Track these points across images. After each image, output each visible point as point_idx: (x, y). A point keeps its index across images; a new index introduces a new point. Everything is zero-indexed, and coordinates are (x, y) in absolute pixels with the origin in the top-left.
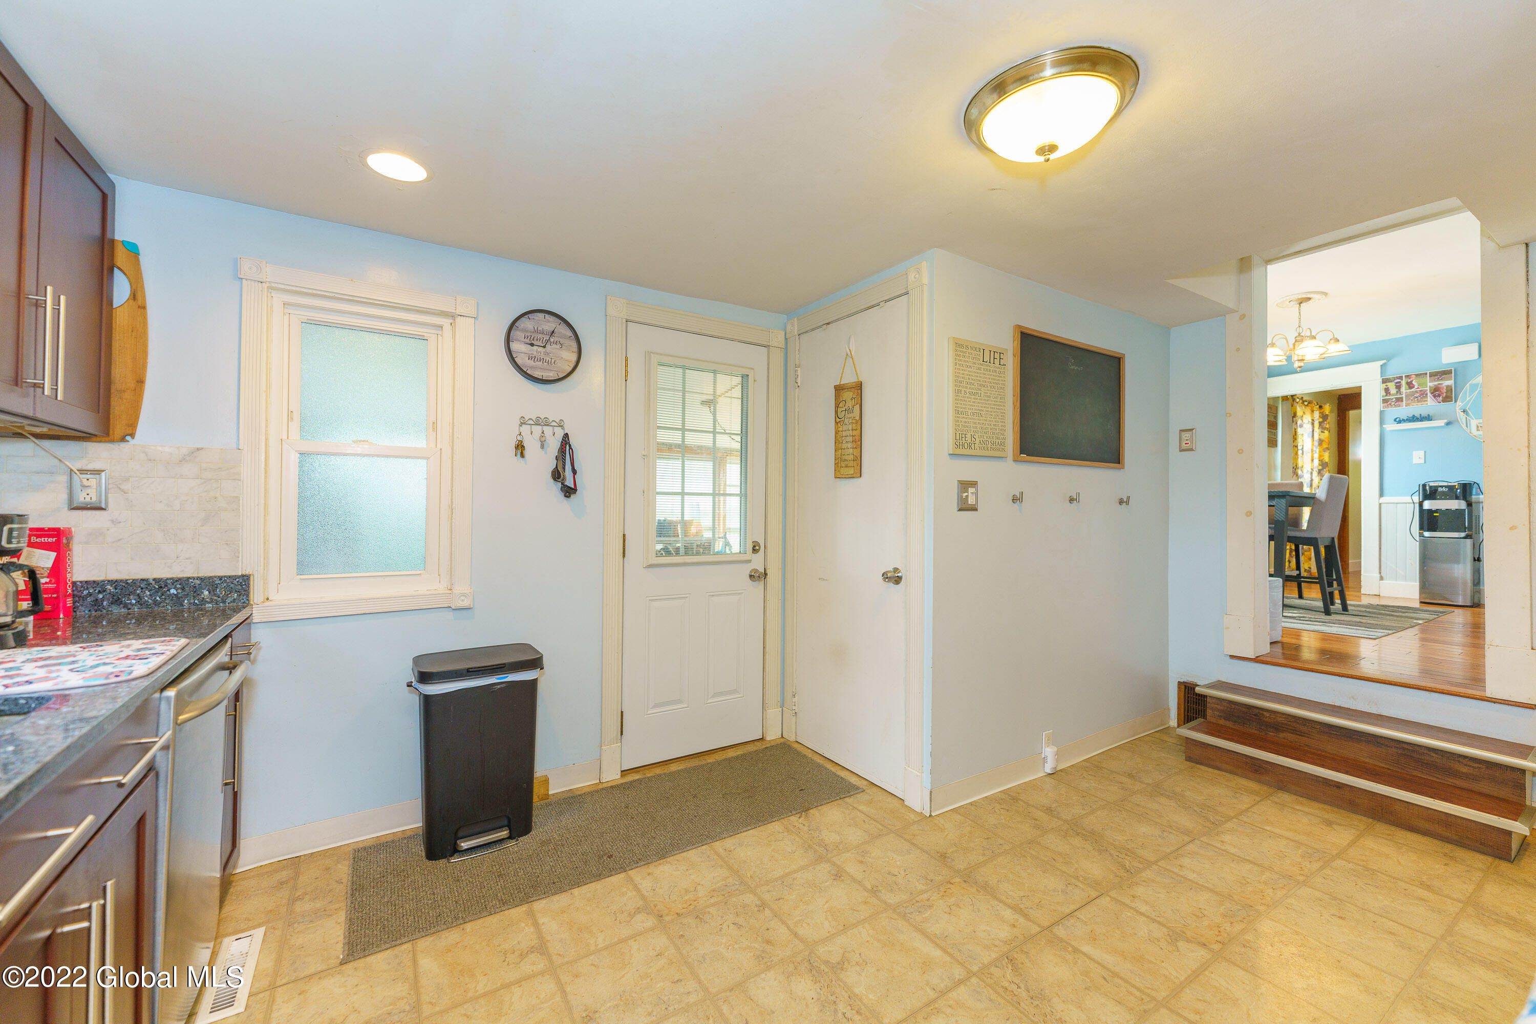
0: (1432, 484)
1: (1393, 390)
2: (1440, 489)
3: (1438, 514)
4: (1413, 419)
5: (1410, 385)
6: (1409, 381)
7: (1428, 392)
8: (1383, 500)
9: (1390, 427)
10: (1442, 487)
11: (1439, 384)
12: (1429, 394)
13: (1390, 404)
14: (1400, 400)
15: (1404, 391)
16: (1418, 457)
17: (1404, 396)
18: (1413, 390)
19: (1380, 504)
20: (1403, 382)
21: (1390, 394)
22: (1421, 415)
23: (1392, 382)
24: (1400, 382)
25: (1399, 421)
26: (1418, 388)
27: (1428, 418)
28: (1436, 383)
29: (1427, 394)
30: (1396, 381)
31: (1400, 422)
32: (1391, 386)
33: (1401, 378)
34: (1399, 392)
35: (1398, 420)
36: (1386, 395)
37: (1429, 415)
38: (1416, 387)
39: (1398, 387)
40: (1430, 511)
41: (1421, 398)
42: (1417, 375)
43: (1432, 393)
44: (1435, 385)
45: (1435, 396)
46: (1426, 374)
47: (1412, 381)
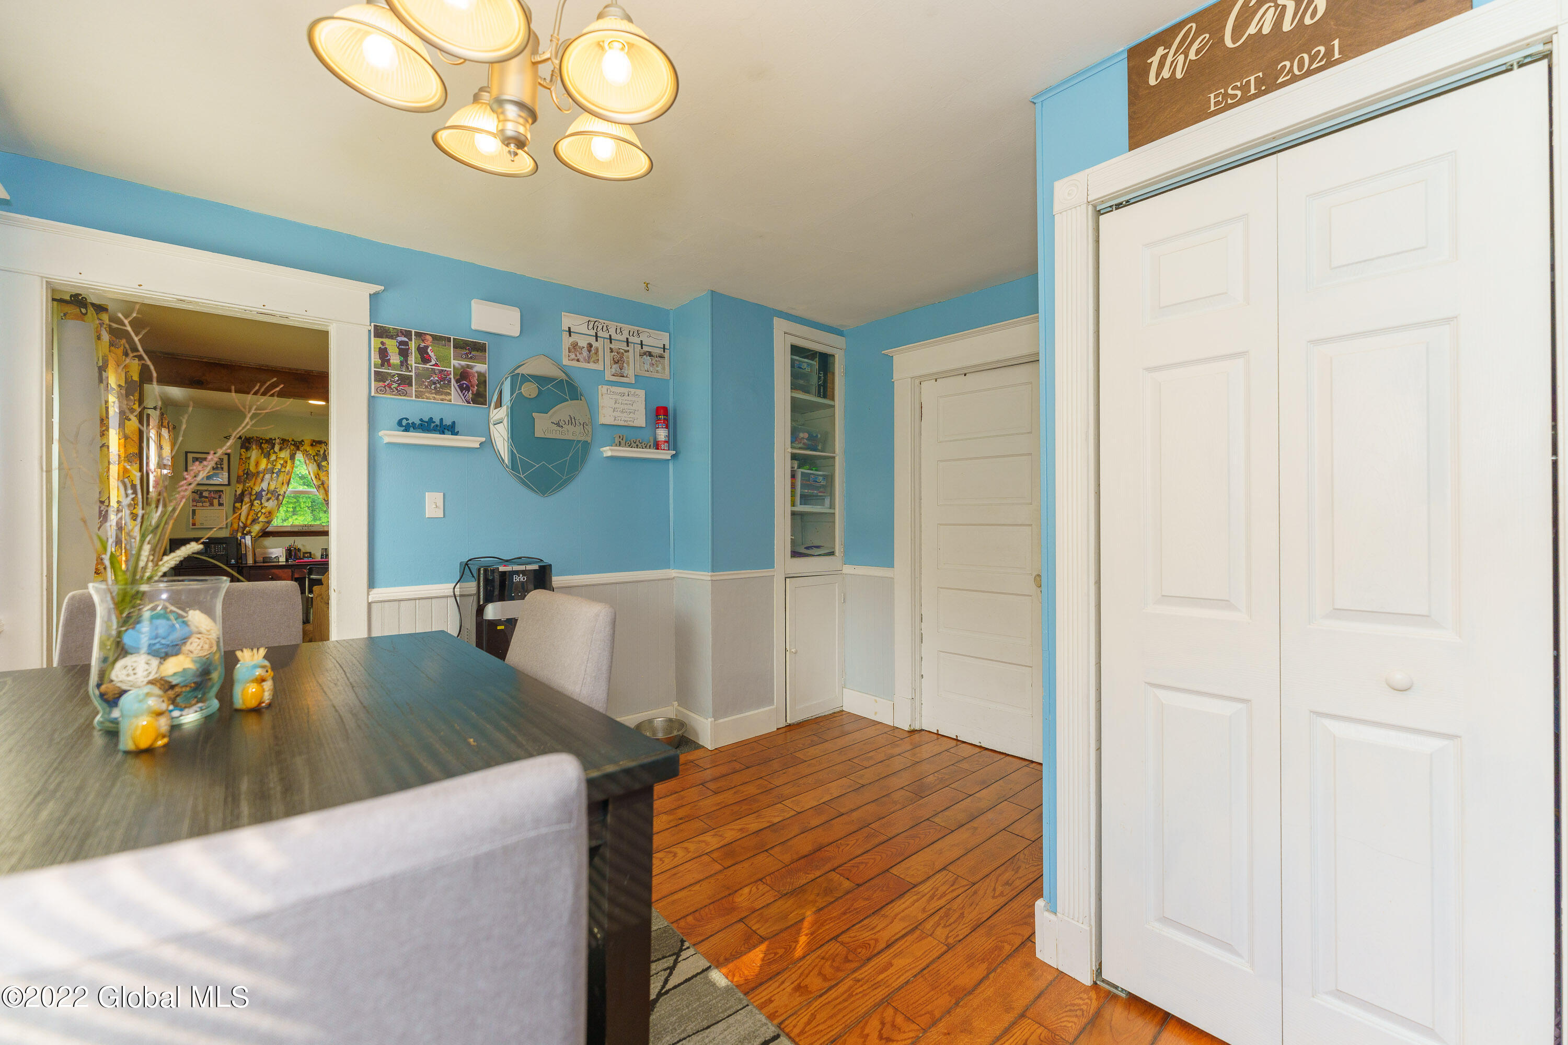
0: (502, 569)
1: (395, 359)
2: (517, 579)
3: (502, 627)
4: (426, 426)
5: (424, 357)
6: (422, 345)
7: (452, 376)
8: (379, 593)
9: (390, 436)
10: (517, 573)
11: (468, 366)
12: (453, 381)
13: (389, 386)
14: (405, 381)
15: (414, 365)
16: (433, 505)
17: (413, 374)
18: (428, 366)
19: (369, 604)
20: (413, 345)
21: (389, 365)
22: (441, 420)
23: (391, 337)
24: (406, 344)
25: (406, 426)
26: (436, 365)
27: (450, 429)
28: (463, 363)
29: (450, 381)
30: (400, 339)
31: (407, 429)
32: (392, 345)
33: (408, 334)
34: (404, 363)
35: (404, 422)
36: (382, 365)
37: (454, 423)
38: (433, 362)
39: (404, 352)
40: (493, 624)
41: (441, 387)
42: (435, 338)
43: (457, 381)
44: (462, 367)
45: (461, 388)
46: (449, 339)
47: (427, 347)
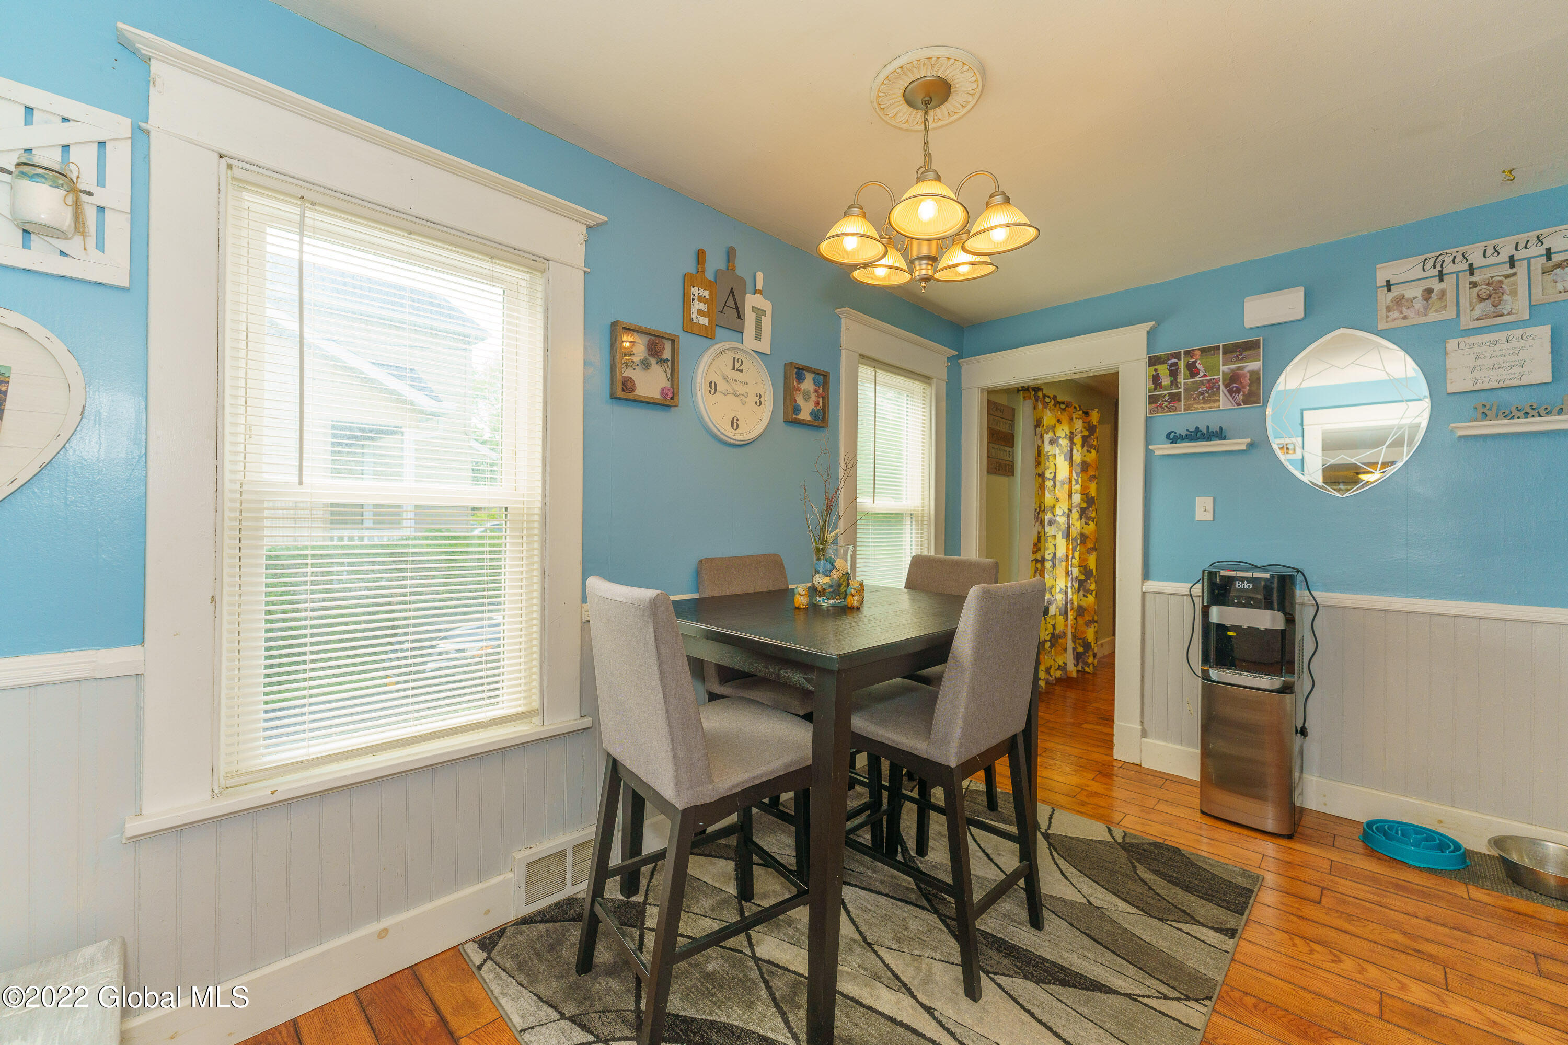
0: (1224, 573)
1: (1166, 381)
2: (1239, 585)
3: (1234, 634)
4: (1196, 435)
5: (1192, 370)
6: (1191, 361)
7: (1221, 383)
8: (1151, 585)
9: (1162, 449)
10: (1242, 579)
11: (1239, 368)
12: (1222, 387)
13: (1161, 406)
14: (1175, 398)
15: (1183, 381)
16: (1203, 509)
17: (1182, 390)
18: (1196, 379)
19: (1144, 594)
20: (1182, 364)
21: (1161, 387)
22: (1208, 427)
23: (1163, 363)
24: (1176, 364)
25: (1173, 438)
26: (1205, 376)
27: (1219, 435)
28: (1233, 366)
29: (1218, 388)
30: (1170, 362)
31: (1174, 441)
32: (1163, 370)
33: (1177, 356)
34: (1175, 383)
35: (1172, 436)
36: (1155, 389)
37: (1221, 428)
38: (1201, 374)
39: (1174, 373)
40: (1221, 628)
41: (1209, 396)
42: (1204, 351)
43: (1226, 386)
44: (1232, 370)
45: (1231, 392)
46: (1218, 348)
47: (1196, 361)
